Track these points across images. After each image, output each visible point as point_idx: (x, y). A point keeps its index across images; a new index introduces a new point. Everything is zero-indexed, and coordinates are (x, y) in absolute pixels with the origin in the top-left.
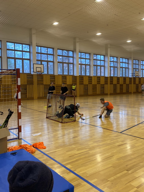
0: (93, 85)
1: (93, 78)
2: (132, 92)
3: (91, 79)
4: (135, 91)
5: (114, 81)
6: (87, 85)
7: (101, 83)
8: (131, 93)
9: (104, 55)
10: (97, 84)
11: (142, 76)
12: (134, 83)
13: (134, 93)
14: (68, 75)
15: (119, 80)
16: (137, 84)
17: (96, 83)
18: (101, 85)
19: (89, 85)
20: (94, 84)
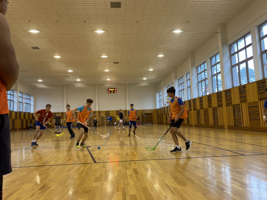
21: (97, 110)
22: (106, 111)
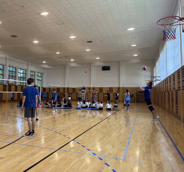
11: (20, 84)
12: (10, 91)
21: (92, 86)
22: (100, 88)
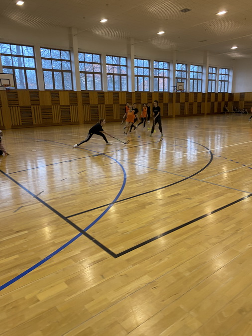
0: (106, 105)
1: (106, 95)
2: (174, 116)
3: (103, 97)
4: (179, 114)
5: (142, 99)
6: (97, 106)
7: (120, 103)
8: (171, 117)
9: (126, 56)
10: (114, 103)
11: (193, 90)
12: (178, 101)
13: (177, 117)
14: (64, 90)
15: (151, 97)
16: (181, 103)
17: (112, 103)
18: (120, 105)
19: (99, 106)
20: (108, 103)
